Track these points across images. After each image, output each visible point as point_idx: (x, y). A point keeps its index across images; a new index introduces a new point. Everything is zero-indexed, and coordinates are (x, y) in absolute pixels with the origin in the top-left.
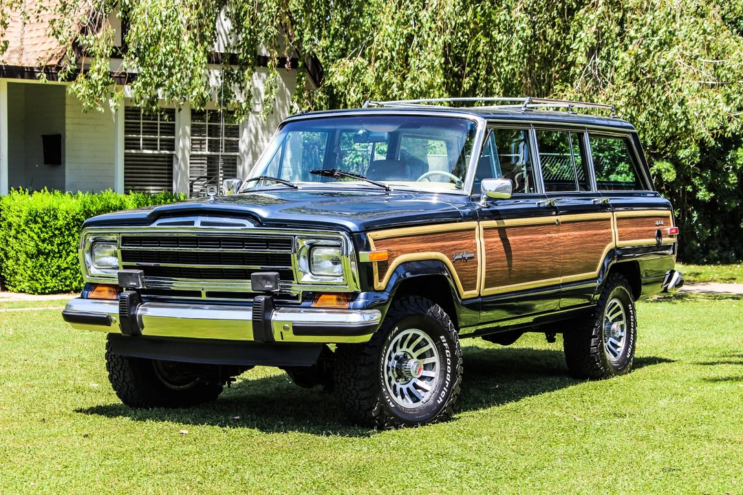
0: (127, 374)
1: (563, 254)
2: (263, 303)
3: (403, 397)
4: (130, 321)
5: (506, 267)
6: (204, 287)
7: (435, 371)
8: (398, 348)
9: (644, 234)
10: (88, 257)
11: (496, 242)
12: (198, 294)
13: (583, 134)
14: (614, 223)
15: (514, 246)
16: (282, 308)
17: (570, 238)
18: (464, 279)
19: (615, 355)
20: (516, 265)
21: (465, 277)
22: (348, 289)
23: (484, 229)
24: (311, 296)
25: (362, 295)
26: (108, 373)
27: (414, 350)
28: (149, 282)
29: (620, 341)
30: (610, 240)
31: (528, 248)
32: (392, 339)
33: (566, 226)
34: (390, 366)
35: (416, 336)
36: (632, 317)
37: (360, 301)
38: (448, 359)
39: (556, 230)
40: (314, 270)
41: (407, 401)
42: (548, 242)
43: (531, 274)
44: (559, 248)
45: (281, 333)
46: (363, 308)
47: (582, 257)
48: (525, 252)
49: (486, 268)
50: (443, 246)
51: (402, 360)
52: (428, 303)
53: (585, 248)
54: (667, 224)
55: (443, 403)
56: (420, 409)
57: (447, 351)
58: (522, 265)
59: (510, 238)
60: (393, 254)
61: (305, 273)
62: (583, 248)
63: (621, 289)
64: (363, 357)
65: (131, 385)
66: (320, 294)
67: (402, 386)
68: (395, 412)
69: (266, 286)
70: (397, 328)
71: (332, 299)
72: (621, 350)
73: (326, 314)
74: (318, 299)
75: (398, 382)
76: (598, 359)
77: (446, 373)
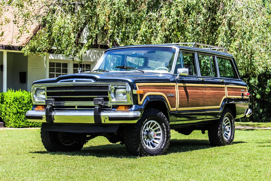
0: (48, 139)
1: (208, 98)
2: (98, 109)
3: (149, 145)
4: (49, 118)
5: (186, 101)
6: (76, 104)
7: (161, 136)
8: (147, 127)
9: (237, 94)
10: (34, 96)
11: (183, 91)
12: (74, 107)
13: (214, 57)
14: (226, 89)
15: (189, 93)
16: (105, 111)
17: (210, 93)
18: (171, 104)
19: (227, 138)
20: (190, 101)
22: (129, 104)
23: (179, 86)
24: (116, 107)
25: (134, 106)
26: (41, 139)
27: (153, 129)
28: (56, 103)
29: (229, 133)
30: (225, 95)
31: (194, 95)
32: (145, 123)
33: (208, 88)
34: (144, 134)
35: (154, 123)
36: (233, 124)
37: (133, 108)
38: (165, 132)
39: (205, 89)
40: (116, 97)
41: (151, 147)
42: (202, 93)
43: (196, 104)
44: (206, 96)
45: (104, 120)
46: (134, 111)
47: (214, 100)
48: (194, 96)
49: (179, 101)
50: (163, 91)
51: (148, 132)
52: (158, 111)
53: (216, 97)
54: (246, 91)
55: (163, 148)
56: (155, 150)
57: (165, 129)
58: (192, 101)
59: (188, 91)
60: (145, 92)
61: (113, 98)
62: (215, 97)
63: (229, 114)
64: (134, 129)
65: (50, 143)
66: (119, 106)
67: (148, 142)
68: (146, 150)
69: (99, 103)
70: (147, 120)
71: (123, 107)
72: (229, 136)
73: (121, 113)
74: (118, 108)
75: (147, 140)
76: (220, 138)
77: (165, 137)
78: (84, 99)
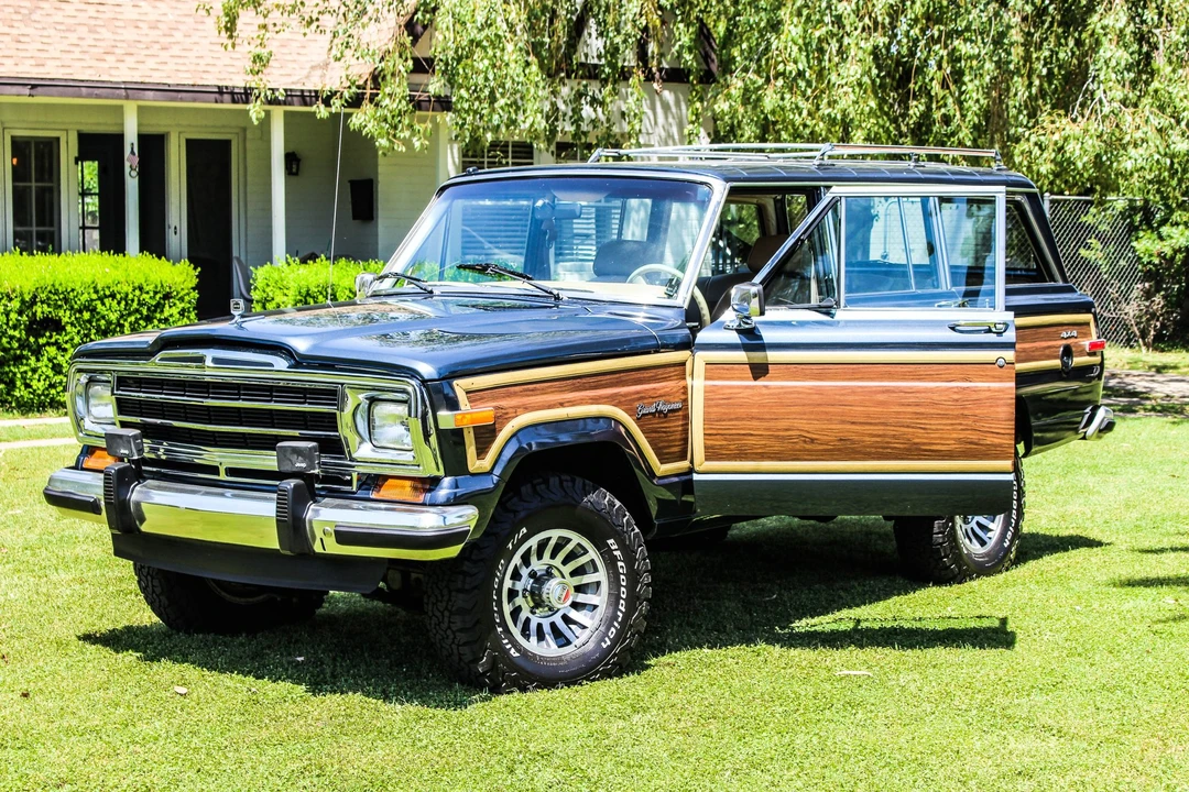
0: (156, 583)
2: (291, 493)
3: (541, 636)
4: (119, 512)
6: (222, 460)
7: (600, 595)
8: (534, 559)
9: (1037, 353)
10: (80, 403)
12: (214, 470)
16: (326, 500)
18: (661, 445)
19: (983, 543)
21: (662, 442)
22: (423, 473)
23: (704, 362)
24: (372, 482)
25: (447, 481)
27: (565, 562)
29: (993, 522)
32: (516, 548)
34: (518, 588)
35: (565, 541)
36: (1015, 483)
37: (444, 492)
38: (622, 577)
40: (376, 439)
41: (548, 645)
45: (322, 540)
46: (449, 503)
50: (616, 395)
51: (539, 580)
52: (584, 485)
54: (1085, 335)
55: (610, 648)
56: (570, 658)
57: (620, 564)
60: (507, 413)
61: (362, 440)
64: (461, 577)
66: (386, 478)
67: (541, 621)
68: (522, 663)
69: (298, 465)
70: (524, 530)
71: (403, 487)
72: (994, 535)
74: (381, 486)
75: (533, 613)
76: (945, 553)
77: (618, 598)
78: (250, 438)
